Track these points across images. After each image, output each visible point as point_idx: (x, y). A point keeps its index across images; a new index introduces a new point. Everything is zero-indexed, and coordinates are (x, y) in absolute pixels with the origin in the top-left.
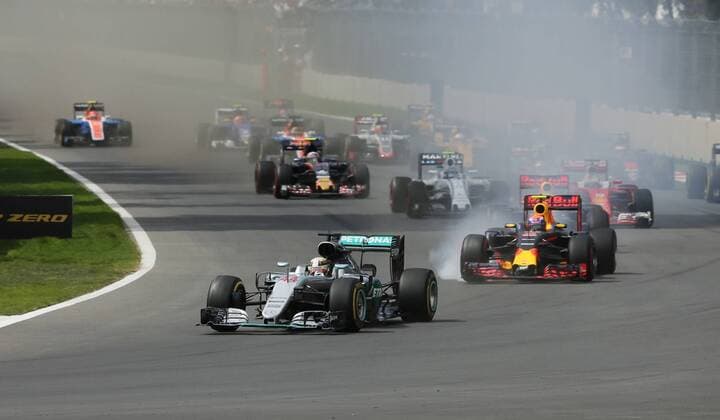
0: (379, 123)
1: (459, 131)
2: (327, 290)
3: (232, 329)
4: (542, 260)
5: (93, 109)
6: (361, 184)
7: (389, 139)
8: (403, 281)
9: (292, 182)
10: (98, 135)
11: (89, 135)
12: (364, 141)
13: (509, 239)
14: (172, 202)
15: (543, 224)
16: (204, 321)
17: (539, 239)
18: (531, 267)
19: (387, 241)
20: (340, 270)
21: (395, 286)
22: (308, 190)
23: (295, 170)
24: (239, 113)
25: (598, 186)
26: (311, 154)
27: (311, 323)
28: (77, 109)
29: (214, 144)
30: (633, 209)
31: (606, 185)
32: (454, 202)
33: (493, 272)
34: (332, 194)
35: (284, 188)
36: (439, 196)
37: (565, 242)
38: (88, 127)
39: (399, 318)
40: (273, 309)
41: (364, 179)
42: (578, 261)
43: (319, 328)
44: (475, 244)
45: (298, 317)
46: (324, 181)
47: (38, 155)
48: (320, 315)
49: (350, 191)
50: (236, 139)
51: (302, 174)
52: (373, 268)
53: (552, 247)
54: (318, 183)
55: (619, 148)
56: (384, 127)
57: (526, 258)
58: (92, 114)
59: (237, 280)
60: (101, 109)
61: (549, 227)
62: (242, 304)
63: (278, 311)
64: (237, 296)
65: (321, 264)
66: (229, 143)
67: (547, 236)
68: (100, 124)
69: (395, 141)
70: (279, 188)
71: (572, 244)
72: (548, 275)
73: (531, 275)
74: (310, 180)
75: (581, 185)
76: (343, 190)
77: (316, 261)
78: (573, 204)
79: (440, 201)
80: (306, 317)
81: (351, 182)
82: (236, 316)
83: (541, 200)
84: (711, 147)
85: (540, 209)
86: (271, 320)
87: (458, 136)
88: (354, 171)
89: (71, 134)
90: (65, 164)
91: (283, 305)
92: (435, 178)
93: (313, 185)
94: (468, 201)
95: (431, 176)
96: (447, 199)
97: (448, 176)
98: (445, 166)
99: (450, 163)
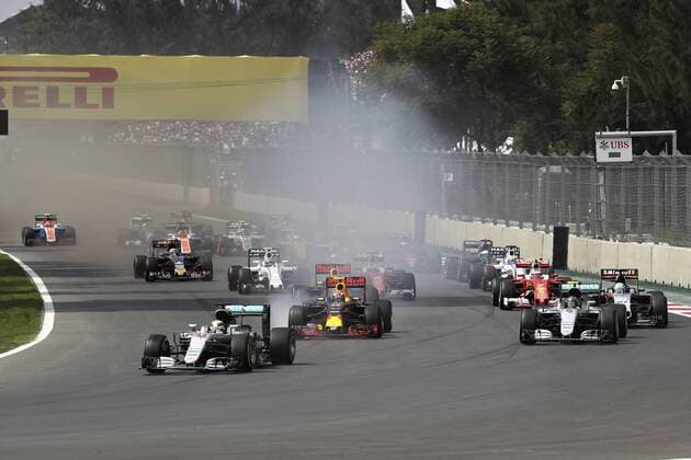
0: (243, 227)
1: (296, 234)
2: (229, 342)
3: (161, 372)
4: (346, 323)
5: (48, 219)
6: (206, 270)
7: (249, 238)
8: (272, 337)
9: (157, 269)
10: (51, 238)
11: (45, 237)
12: (232, 240)
13: (321, 309)
14: (89, 290)
15: (343, 298)
16: (144, 367)
17: (343, 309)
18: (338, 327)
19: (260, 308)
20: (232, 330)
21: (267, 340)
22: (168, 276)
23: (160, 261)
24: (145, 221)
25: (377, 271)
26: (171, 250)
27: (221, 366)
28: (37, 220)
29: (127, 243)
30: (400, 288)
31: (382, 270)
32: (271, 283)
33: (312, 332)
34: (185, 278)
35: (151, 274)
36: (261, 279)
37: (361, 310)
38: (44, 232)
39: (270, 363)
40: (191, 357)
41: (209, 267)
42: (372, 323)
43: (226, 369)
44: (299, 312)
45: (210, 363)
46: (180, 269)
47: (12, 257)
48: (226, 360)
49: (199, 276)
50: (143, 240)
51: (164, 265)
52: (249, 328)
53: (352, 314)
54: (176, 270)
55: (403, 244)
56: (247, 230)
57: (334, 322)
58: (47, 223)
59: (164, 337)
60: (55, 219)
61: (347, 300)
62: (168, 354)
63: (196, 358)
64: (165, 349)
65: (220, 325)
66: (138, 242)
67: (346, 306)
68: (53, 230)
69: (253, 239)
70: (148, 274)
71: (367, 312)
72: (350, 333)
73: (338, 334)
74: (171, 268)
75: (365, 270)
76: (193, 275)
77: (216, 323)
78: (359, 283)
79: (261, 283)
80: (217, 361)
81: (199, 269)
82: (166, 362)
83: (340, 281)
84: (462, 242)
85: (340, 287)
86: (191, 364)
87: (295, 237)
88: (201, 262)
89: (32, 238)
90: (26, 263)
91: (198, 354)
92: (258, 267)
93: (172, 272)
94: (281, 283)
95: (256, 265)
96: (266, 282)
97: (267, 265)
98: (266, 257)
99: (269, 255)
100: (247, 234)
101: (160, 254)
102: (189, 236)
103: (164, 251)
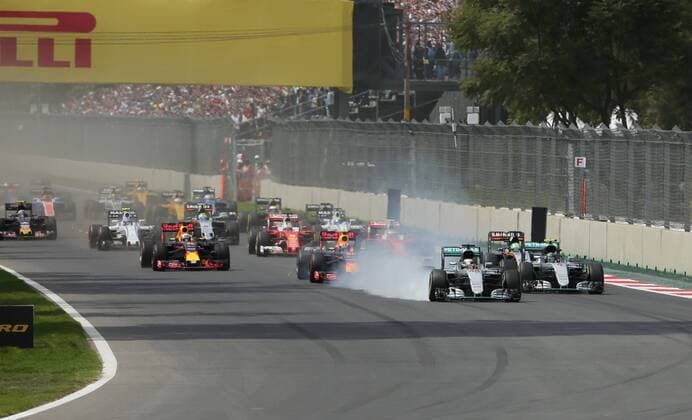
6: (50, 230)
9: (4, 229)
22: (14, 235)
23: (8, 222)
26: (20, 212)
32: (128, 240)
34: (29, 237)
36: (119, 236)
46: (25, 228)
49: (42, 235)
51: (11, 225)
54: (21, 230)
74: (17, 228)
76: (37, 234)
79: (120, 240)
81: (44, 230)
90: (25, 275)
92: (116, 226)
93: (17, 231)
94: (138, 240)
95: (115, 224)
96: (124, 239)
97: (125, 224)
98: (124, 217)
99: (127, 215)
100: (116, 199)
101: (10, 214)
102: (53, 200)
103: (14, 212)
